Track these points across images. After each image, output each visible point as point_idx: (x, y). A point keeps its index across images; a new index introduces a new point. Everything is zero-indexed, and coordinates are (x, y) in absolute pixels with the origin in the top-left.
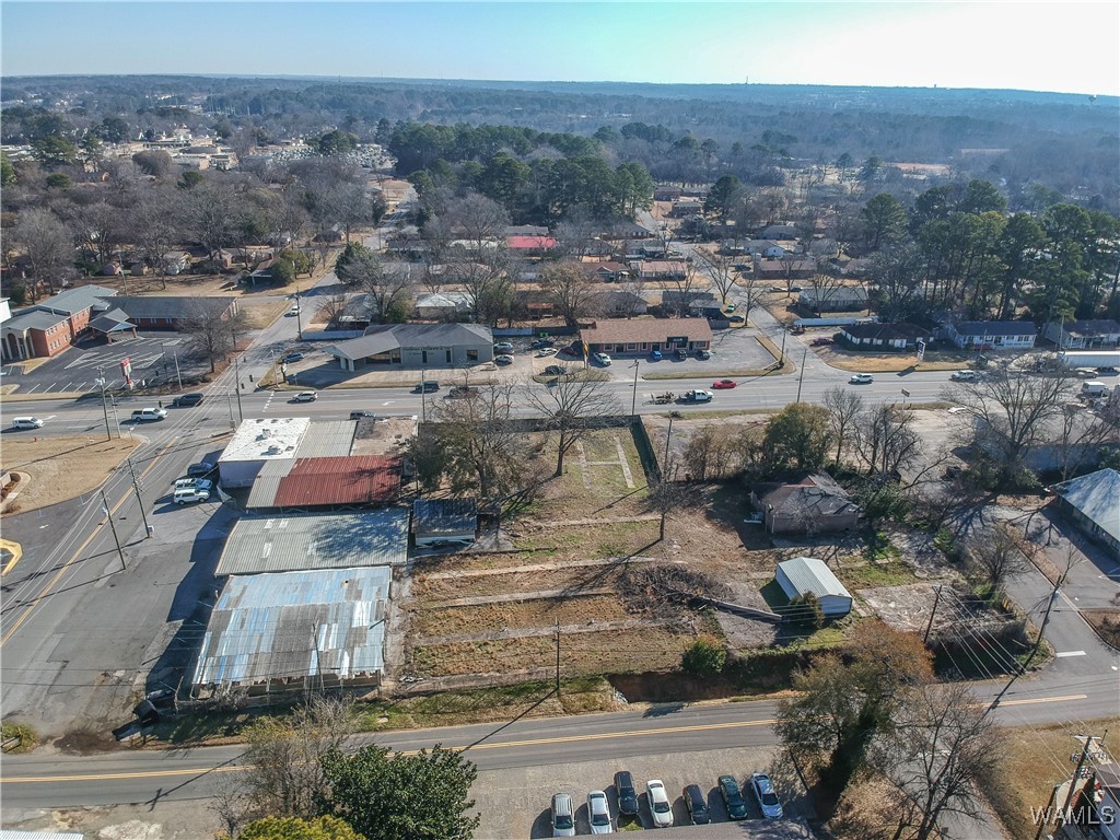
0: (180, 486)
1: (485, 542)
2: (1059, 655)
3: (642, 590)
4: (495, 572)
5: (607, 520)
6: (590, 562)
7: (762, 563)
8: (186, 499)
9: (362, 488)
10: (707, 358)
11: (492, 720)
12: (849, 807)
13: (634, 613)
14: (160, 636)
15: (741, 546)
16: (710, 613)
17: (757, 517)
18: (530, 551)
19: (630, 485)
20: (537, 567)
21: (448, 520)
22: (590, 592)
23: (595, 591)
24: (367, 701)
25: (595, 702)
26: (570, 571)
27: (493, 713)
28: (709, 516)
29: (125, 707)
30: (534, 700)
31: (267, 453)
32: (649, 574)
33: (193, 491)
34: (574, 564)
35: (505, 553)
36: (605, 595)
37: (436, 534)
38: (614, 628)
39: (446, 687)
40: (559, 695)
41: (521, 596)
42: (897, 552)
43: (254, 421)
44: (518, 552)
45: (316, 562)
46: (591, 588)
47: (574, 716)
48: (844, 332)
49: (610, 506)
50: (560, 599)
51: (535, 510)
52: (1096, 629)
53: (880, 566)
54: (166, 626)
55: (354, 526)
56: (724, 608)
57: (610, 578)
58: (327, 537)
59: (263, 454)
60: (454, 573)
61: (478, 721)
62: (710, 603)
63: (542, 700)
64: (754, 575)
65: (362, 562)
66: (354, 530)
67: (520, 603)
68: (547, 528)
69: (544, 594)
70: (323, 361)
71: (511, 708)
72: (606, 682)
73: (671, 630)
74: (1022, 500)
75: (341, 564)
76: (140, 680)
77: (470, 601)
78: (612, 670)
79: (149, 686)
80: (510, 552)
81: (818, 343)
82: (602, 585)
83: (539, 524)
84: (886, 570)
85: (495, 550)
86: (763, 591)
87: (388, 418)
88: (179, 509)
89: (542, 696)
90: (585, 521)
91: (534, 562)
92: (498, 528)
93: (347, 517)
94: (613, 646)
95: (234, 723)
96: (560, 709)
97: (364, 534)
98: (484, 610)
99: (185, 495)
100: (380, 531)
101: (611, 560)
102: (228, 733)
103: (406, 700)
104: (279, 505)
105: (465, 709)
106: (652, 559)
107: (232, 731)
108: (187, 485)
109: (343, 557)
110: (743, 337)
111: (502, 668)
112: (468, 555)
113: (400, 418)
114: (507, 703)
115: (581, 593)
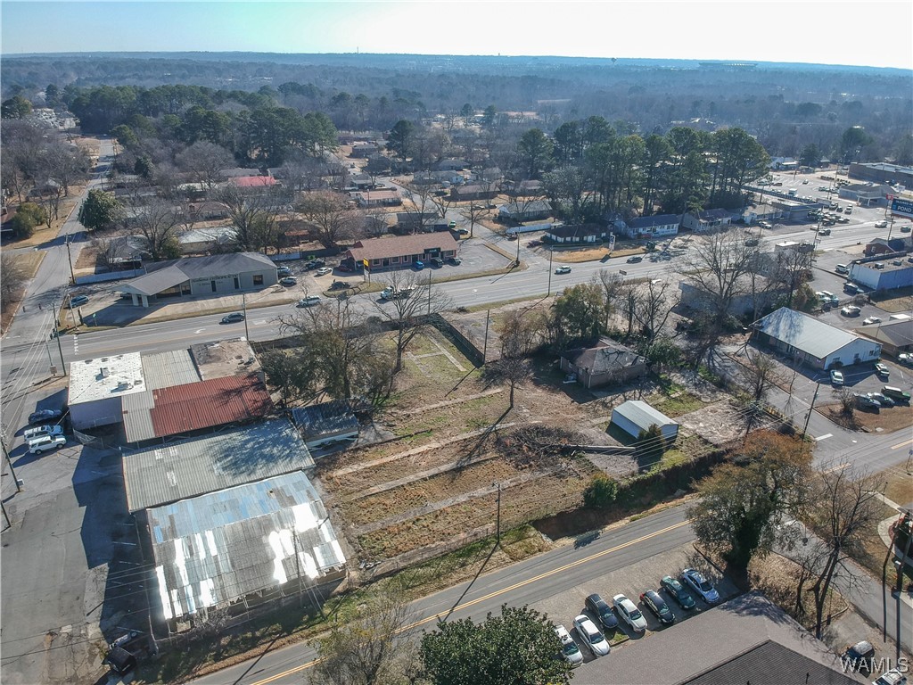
0: (30, 436)
1: (367, 436)
2: (818, 439)
3: (519, 450)
4: (392, 458)
5: (459, 400)
6: (466, 436)
7: (596, 412)
8: (43, 448)
9: (235, 407)
10: (458, 264)
11: (457, 582)
12: (758, 578)
13: (522, 469)
14: (90, 586)
15: (572, 402)
16: (581, 457)
17: (572, 378)
18: (411, 436)
19: (462, 369)
20: (424, 448)
21: (330, 422)
22: (479, 459)
23: (482, 458)
24: (339, 593)
25: (533, 547)
26: (454, 445)
27: (455, 577)
28: (537, 383)
29: (91, 662)
30: (483, 557)
31: (116, 390)
32: (516, 435)
33: (49, 438)
34: (453, 439)
35: (390, 441)
36: (492, 459)
37: (324, 436)
38: (514, 484)
39: (405, 564)
40: (502, 548)
41: (425, 474)
42: (682, 388)
43: (82, 363)
44: (400, 438)
45: (229, 480)
46: (478, 456)
47: (521, 562)
48: (549, 235)
49: (455, 389)
50: (458, 470)
51: (395, 402)
52: (829, 417)
53: (675, 399)
54: (91, 573)
55: (247, 442)
56: (590, 451)
57: (489, 445)
58: (226, 456)
59: (112, 391)
60: (356, 467)
61: (446, 586)
62: (578, 449)
63: (490, 555)
64: (595, 421)
65: (275, 472)
66: (249, 446)
67: (426, 480)
68: (415, 415)
69: (444, 468)
70: (110, 302)
71: (468, 568)
72: (533, 528)
73: (560, 475)
74: (733, 338)
75: (253, 477)
76: (94, 631)
77: (383, 487)
78: (534, 517)
79: (108, 634)
80: (394, 440)
81: (532, 245)
82: (485, 452)
83: (405, 412)
84: (682, 401)
85: (380, 440)
86: (608, 431)
87: (218, 342)
88: (39, 459)
89: (489, 552)
90: (442, 403)
91: (419, 444)
92: (372, 422)
93: (234, 435)
94: (523, 498)
95: (220, 647)
96: (508, 559)
97: (261, 447)
98: (399, 492)
99: (41, 444)
100: (275, 442)
101: (482, 430)
102: (217, 658)
103: (374, 584)
104: (162, 435)
105: (430, 578)
106: (512, 424)
107: (221, 655)
108: (37, 434)
109: (253, 471)
110: (475, 245)
111: (444, 536)
112: (359, 449)
113: (229, 341)
114: (463, 565)
115: (472, 462)
